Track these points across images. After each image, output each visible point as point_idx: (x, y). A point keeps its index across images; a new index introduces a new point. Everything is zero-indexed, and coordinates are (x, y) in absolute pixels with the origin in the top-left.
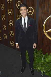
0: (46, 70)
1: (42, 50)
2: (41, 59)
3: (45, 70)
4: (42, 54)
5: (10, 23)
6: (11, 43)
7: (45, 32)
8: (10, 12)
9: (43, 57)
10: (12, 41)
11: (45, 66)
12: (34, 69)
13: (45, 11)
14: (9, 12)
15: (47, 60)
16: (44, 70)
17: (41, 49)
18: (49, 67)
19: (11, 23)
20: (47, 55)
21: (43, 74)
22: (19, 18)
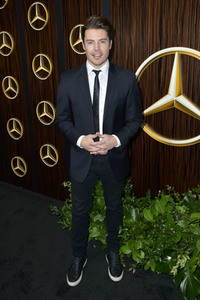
0: (145, 252)
1: (130, 182)
5: (7, 86)
6: (15, 166)
8: (4, 45)
9: (135, 207)
10: (18, 158)
11: (142, 237)
13: (133, 38)
15: (148, 216)
16: (139, 252)
19: (10, 87)
21: (136, 268)
22: (41, 68)
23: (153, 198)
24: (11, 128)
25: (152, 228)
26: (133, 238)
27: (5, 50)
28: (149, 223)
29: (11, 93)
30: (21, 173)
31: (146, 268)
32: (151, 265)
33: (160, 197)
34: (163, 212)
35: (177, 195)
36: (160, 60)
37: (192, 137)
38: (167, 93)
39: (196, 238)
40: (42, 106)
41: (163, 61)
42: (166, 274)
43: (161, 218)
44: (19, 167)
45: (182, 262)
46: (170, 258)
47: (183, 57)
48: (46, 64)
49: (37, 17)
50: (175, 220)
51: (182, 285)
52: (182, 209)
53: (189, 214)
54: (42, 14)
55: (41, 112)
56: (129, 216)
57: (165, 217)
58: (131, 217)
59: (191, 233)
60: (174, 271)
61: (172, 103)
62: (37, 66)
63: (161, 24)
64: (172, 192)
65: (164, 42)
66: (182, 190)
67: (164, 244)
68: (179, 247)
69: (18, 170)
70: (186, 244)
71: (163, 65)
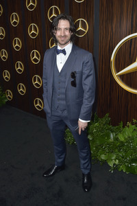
0: (119, 160)
1: (109, 117)
2: (109, 137)
3: (117, 161)
4: (109, 124)
6: (36, 104)
7: (116, 75)
8: (33, 31)
9: (112, 132)
10: (38, 99)
11: (117, 151)
12: (93, 158)
13: (114, 26)
14: (31, 31)
15: (121, 138)
16: (115, 160)
17: (107, 115)
18: (126, 152)
19: (35, 57)
20: (121, 126)
21: (114, 170)
23: (124, 127)
25: (123, 145)
27: (33, 35)
28: (122, 142)
30: (40, 108)
31: (120, 170)
32: (123, 168)
33: (128, 126)
34: (131, 136)
36: (131, 40)
38: (135, 61)
43: (130, 139)
49: (54, 15)
54: (57, 13)
63: (132, 18)
65: (134, 29)
67: (131, 155)
69: (38, 106)
71: (133, 44)
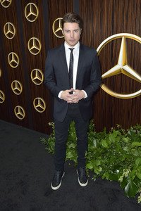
1: (93, 123)
3: (101, 169)
4: (93, 131)
6: (17, 112)
8: (9, 31)
9: (96, 138)
11: (100, 158)
13: (95, 27)
15: (104, 144)
16: (99, 167)
19: (13, 60)
22: (34, 47)
23: (107, 133)
24: (14, 87)
25: (107, 152)
26: (94, 158)
27: (10, 35)
28: (105, 149)
29: (14, 64)
30: (21, 117)
31: (103, 178)
32: (107, 177)
33: (112, 132)
34: (114, 141)
35: (123, 130)
36: (112, 41)
37: (133, 92)
38: (117, 64)
39: (135, 158)
40: (34, 72)
41: (115, 42)
42: (116, 181)
43: (113, 146)
44: (20, 113)
45: (126, 173)
46: (118, 171)
47: (127, 40)
48: (37, 44)
49: (31, 13)
50: (122, 146)
51: (126, 188)
52: (126, 140)
53: (131, 143)
54: (34, 11)
55: (34, 76)
56: (92, 144)
57: (115, 145)
58: (93, 145)
59: (132, 155)
60: (121, 179)
61: (120, 70)
62: (31, 45)
63: (113, 18)
64: (120, 128)
65: (115, 30)
66: (126, 128)
67: (115, 162)
68: (124, 164)
69: (19, 115)
70: (129, 162)
